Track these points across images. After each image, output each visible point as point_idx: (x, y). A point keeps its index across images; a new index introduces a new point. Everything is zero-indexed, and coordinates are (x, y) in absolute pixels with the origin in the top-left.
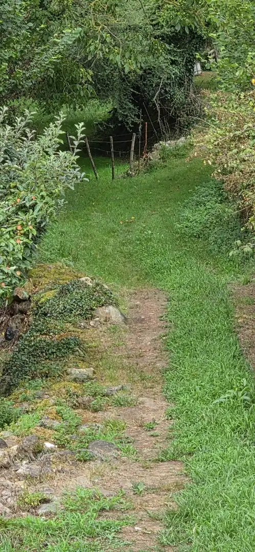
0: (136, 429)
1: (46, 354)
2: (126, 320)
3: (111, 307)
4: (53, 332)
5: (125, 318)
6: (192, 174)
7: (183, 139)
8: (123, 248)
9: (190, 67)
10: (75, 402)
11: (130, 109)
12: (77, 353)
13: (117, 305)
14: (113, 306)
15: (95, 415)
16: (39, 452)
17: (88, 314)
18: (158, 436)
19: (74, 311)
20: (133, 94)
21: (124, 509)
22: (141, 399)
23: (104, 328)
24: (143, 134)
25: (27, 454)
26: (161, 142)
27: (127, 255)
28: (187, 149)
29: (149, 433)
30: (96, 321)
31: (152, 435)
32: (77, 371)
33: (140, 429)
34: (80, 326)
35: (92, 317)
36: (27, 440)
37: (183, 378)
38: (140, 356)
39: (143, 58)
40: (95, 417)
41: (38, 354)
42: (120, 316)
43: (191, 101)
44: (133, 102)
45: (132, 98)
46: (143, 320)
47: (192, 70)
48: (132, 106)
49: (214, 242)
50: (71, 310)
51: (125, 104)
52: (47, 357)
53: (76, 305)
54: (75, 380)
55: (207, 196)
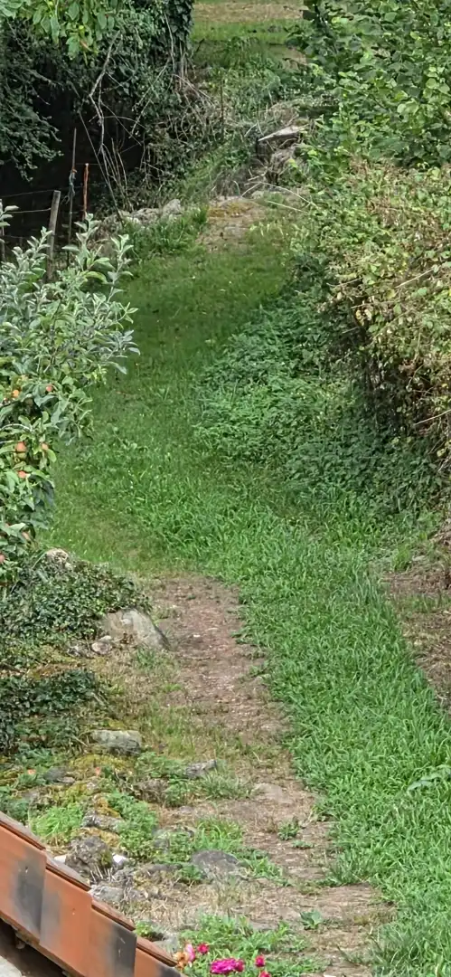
0: (263, 837)
1: (32, 705)
2: (165, 641)
3: (134, 614)
4: (21, 663)
5: (163, 636)
6: (207, 299)
7: (175, 204)
8: (79, 484)
9: (180, 10)
10: (132, 789)
11: (29, 122)
12: (94, 703)
13: (145, 608)
14: (138, 609)
15: (176, 812)
16: (109, 866)
17: (87, 628)
18: (309, 848)
19: (57, 620)
20: (37, 83)
21: (296, 949)
22: (257, 786)
23: (126, 657)
24: (80, 194)
25: (87, 868)
26: (123, 213)
27: (94, 499)
28: (188, 232)
29: (289, 844)
30: (105, 643)
31: (297, 847)
32: (112, 735)
33: (269, 837)
34: (73, 653)
35: (97, 634)
36: (86, 844)
37: (329, 749)
38: (221, 710)
39: (111, 19)
40: (178, 817)
41: (14, 703)
42: (154, 632)
43: (183, 99)
44: (37, 107)
45: (34, 92)
46: (199, 641)
47: (185, 18)
48: (34, 116)
49: (298, 471)
50: (51, 620)
51: (19, 110)
52: (34, 710)
53: (61, 607)
54: (113, 751)
55: (262, 358)
